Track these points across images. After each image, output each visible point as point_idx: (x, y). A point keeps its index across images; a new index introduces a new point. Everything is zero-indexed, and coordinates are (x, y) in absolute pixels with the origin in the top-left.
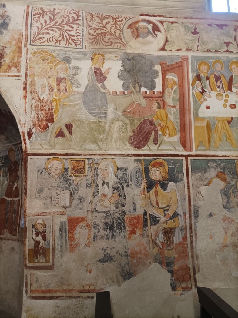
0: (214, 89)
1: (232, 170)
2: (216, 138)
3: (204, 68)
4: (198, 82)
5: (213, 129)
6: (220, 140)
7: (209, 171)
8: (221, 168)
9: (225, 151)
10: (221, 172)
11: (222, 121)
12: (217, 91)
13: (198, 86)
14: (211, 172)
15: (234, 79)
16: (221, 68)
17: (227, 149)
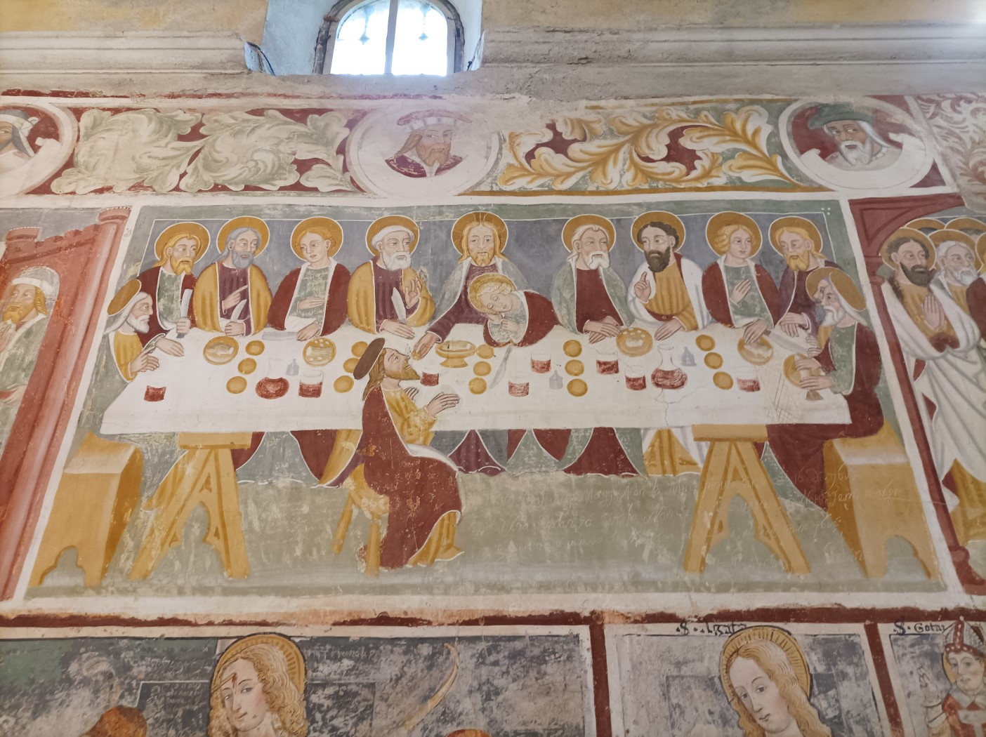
0: (205, 323)
1: (187, 698)
2: (152, 531)
3: (182, 248)
4: (141, 297)
5: (150, 487)
6: (171, 538)
7: (61, 704)
8: (130, 690)
9: (181, 592)
10: (121, 709)
11: (207, 451)
12: (215, 328)
13: (137, 312)
14: (69, 711)
15: (304, 283)
16: (257, 246)
17: (194, 584)
